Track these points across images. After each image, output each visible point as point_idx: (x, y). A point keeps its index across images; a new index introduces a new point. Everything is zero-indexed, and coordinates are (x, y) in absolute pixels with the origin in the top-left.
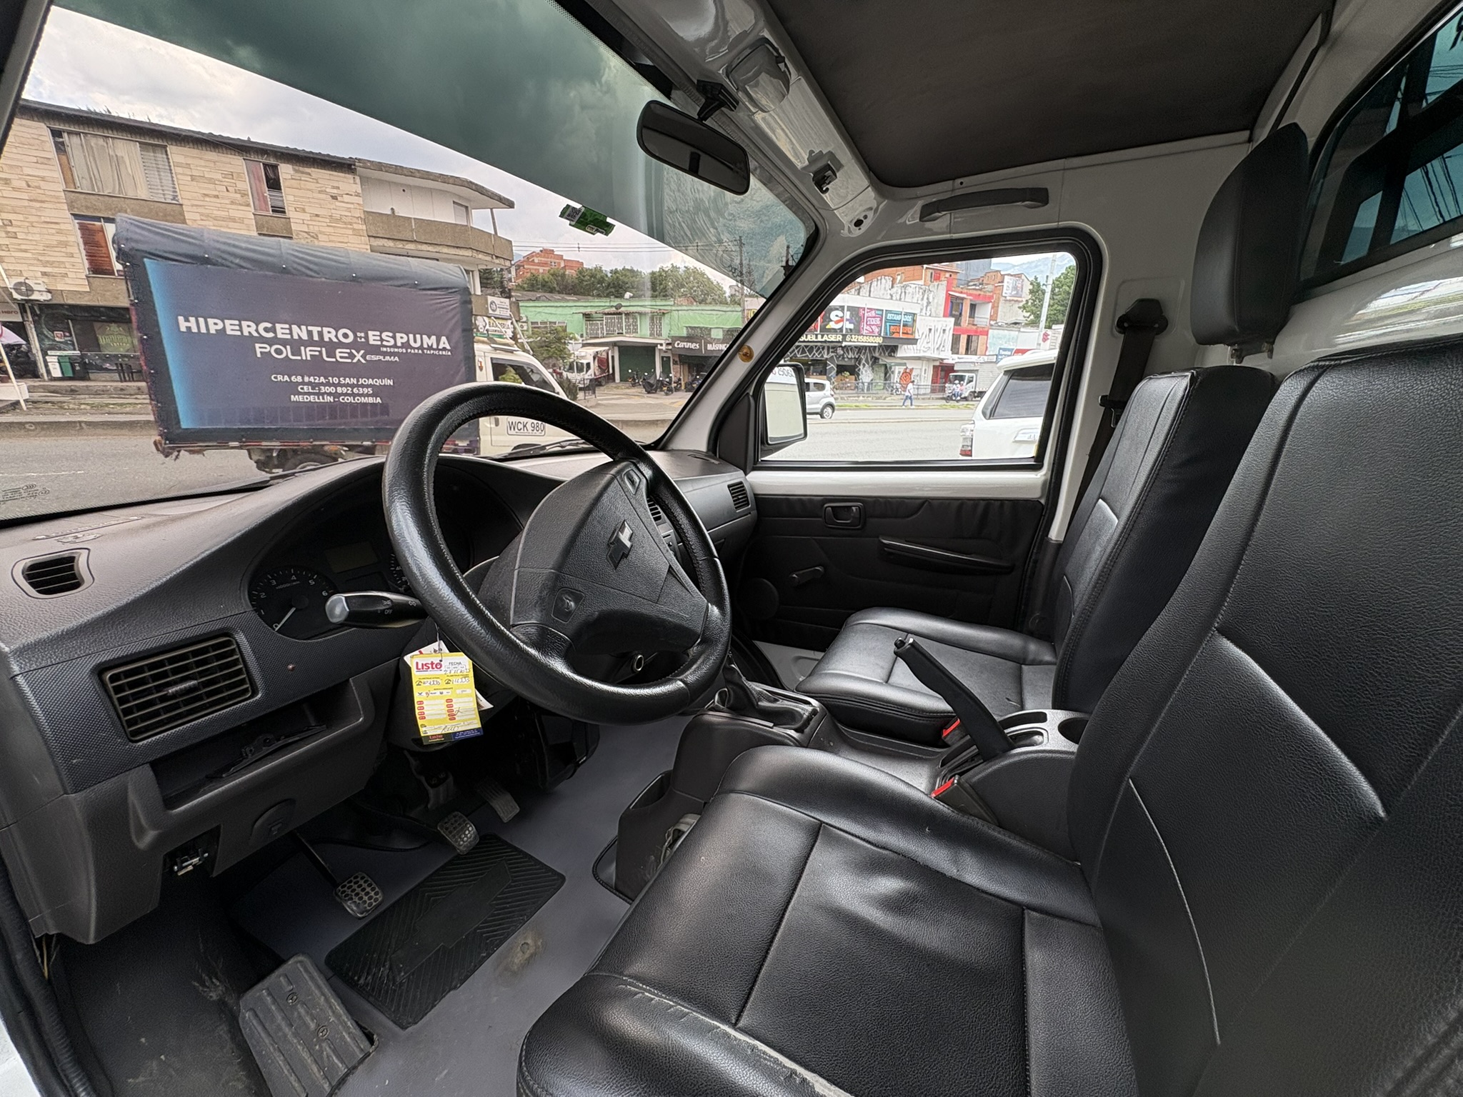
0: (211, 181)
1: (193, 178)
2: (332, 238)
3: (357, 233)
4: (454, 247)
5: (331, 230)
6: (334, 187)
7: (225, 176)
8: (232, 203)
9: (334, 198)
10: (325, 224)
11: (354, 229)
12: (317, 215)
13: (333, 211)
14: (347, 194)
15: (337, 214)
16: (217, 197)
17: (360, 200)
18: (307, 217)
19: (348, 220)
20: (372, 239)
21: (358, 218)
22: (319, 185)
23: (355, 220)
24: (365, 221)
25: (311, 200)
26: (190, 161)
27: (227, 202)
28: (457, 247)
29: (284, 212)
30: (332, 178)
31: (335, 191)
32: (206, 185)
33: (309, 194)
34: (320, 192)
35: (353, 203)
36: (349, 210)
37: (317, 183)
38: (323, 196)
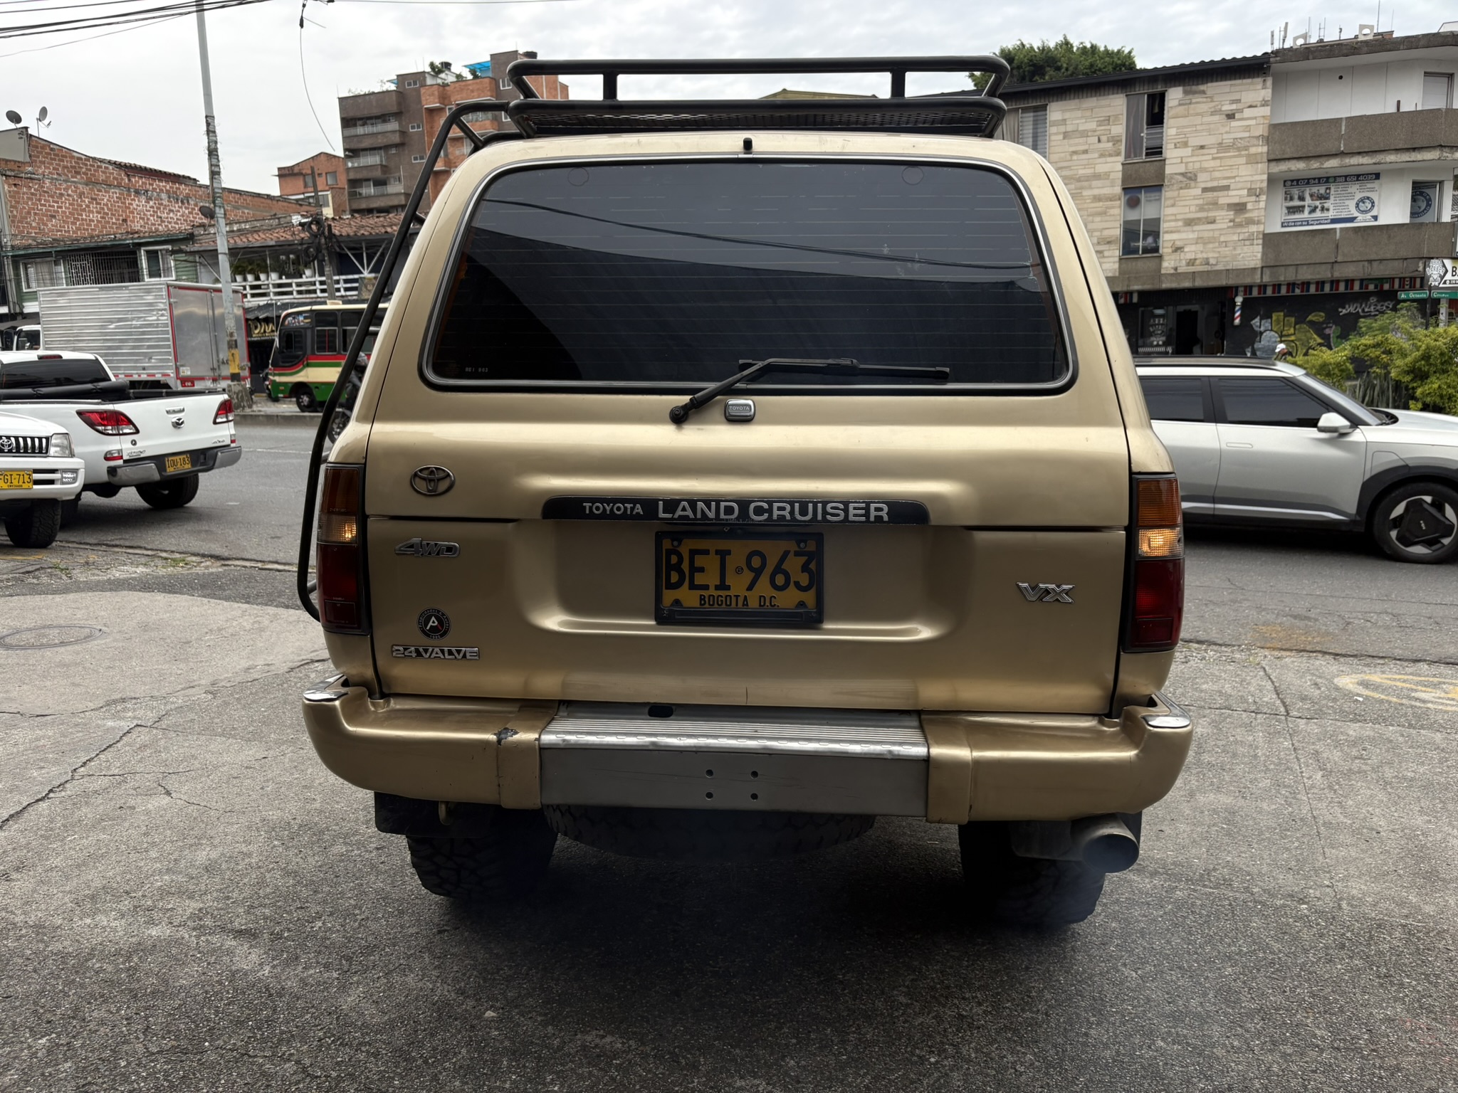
0: (1084, 134)
1: (1066, 135)
2: (1217, 174)
3: (1252, 160)
4: (1408, 150)
5: (1217, 163)
6: (1233, 102)
7: (1100, 123)
8: (1102, 156)
9: (1231, 116)
10: (1210, 157)
11: (1249, 156)
12: (1202, 147)
13: (1225, 136)
14: (1250, 107)
15: (1228, 139)
16: (1086, 152)
17: (1266, 111)
18: (1188, 151)
19: (1244, 143)
20: (1273, 164)
21: (1258, 137)
22: (1213, 104)
23: (1255, 142)
24: (1268, 140)
25: (1199, 128)
26: (1067, 115)
27: (1096, 155)
28: (1414, 149)
29: (1161, 153)
30: (1233, 89)
31: (1234, 107)
32: (1077, 141)
33: (1198, 120)
34: (1213, 114)
35: (1255, 118)
36: (1248, 128)
37: (1212, 101)
38: (1216, 118)
